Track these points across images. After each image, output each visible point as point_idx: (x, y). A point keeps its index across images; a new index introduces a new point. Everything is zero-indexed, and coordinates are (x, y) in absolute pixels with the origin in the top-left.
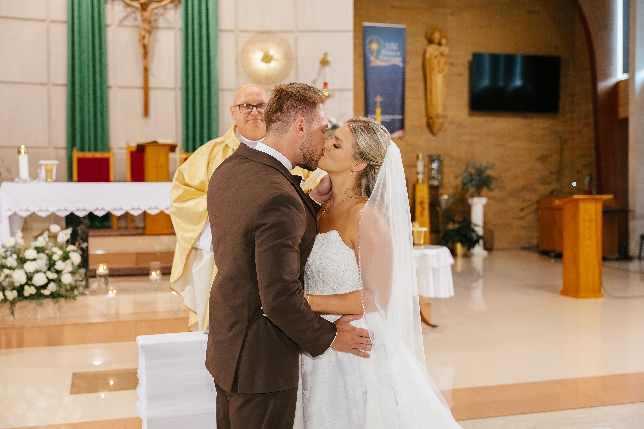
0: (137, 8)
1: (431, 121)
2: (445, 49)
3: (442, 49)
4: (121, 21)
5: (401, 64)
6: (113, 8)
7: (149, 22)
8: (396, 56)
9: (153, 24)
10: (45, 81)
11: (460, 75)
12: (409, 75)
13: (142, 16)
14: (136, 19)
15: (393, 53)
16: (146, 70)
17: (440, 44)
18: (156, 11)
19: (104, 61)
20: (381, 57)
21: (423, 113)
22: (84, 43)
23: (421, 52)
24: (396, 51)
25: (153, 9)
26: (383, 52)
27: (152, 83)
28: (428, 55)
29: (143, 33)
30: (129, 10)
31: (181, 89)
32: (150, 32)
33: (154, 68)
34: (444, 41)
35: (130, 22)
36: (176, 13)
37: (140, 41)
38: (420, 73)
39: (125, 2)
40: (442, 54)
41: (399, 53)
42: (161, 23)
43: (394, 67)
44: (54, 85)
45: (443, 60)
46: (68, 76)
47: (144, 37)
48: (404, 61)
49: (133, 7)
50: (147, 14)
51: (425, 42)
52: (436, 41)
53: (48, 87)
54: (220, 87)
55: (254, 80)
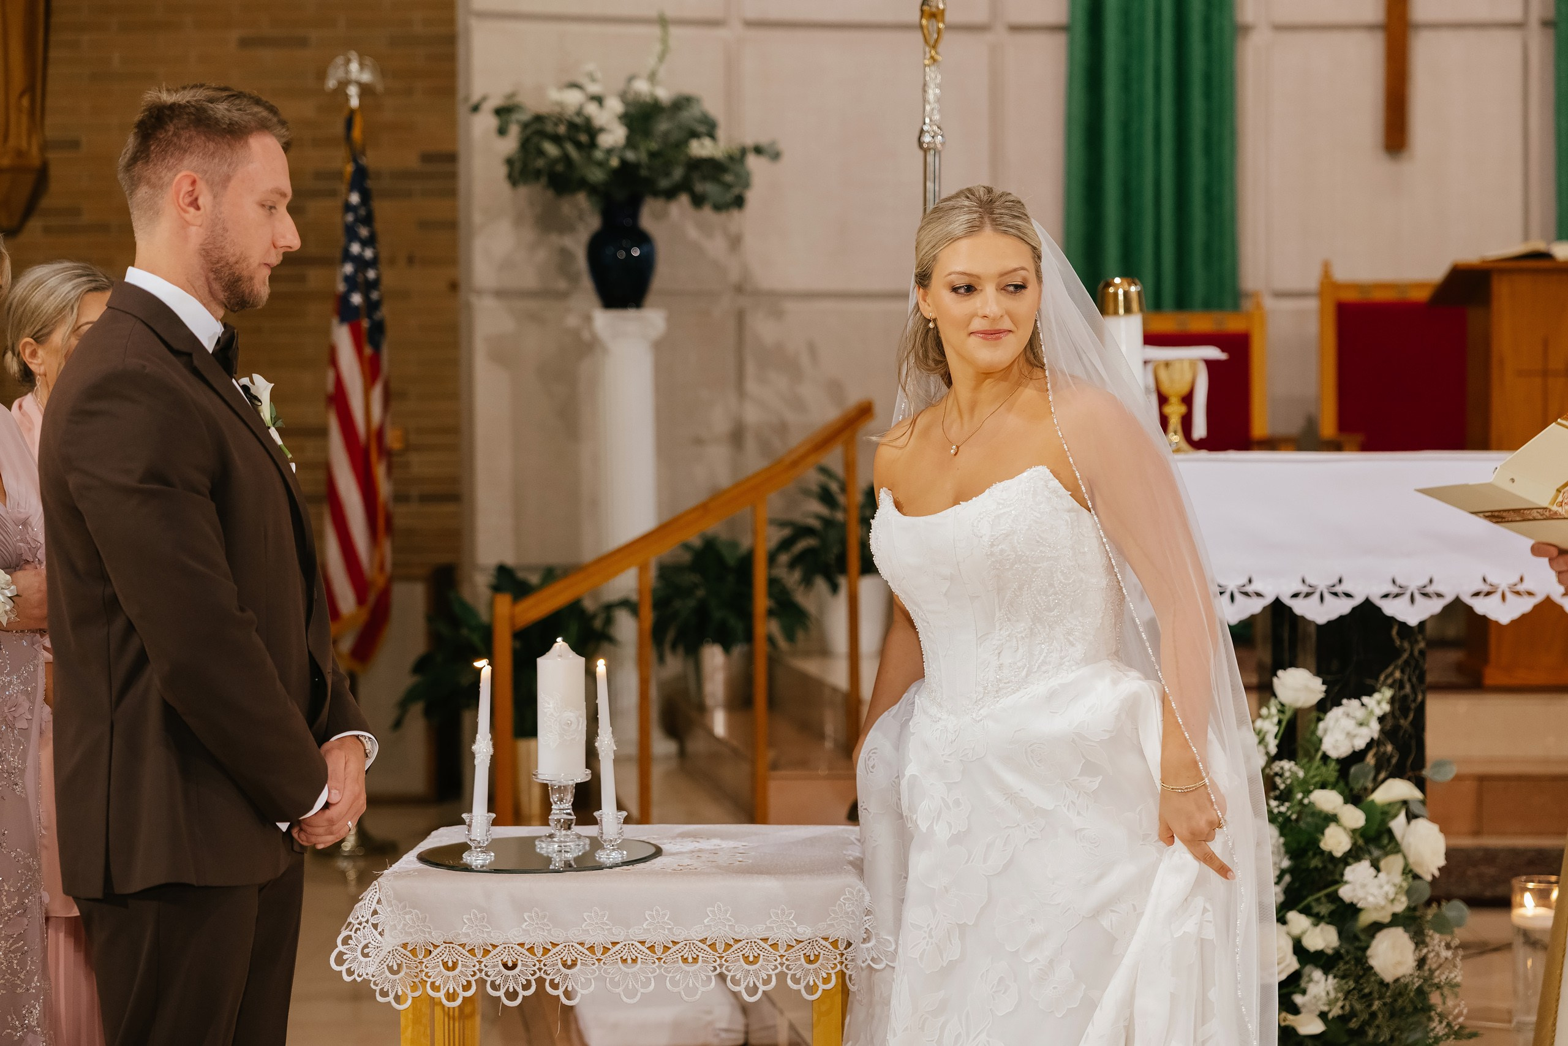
27: (1424, 2)
31: (1548, 23)
44: (1017, 28)
53: (988, 37)
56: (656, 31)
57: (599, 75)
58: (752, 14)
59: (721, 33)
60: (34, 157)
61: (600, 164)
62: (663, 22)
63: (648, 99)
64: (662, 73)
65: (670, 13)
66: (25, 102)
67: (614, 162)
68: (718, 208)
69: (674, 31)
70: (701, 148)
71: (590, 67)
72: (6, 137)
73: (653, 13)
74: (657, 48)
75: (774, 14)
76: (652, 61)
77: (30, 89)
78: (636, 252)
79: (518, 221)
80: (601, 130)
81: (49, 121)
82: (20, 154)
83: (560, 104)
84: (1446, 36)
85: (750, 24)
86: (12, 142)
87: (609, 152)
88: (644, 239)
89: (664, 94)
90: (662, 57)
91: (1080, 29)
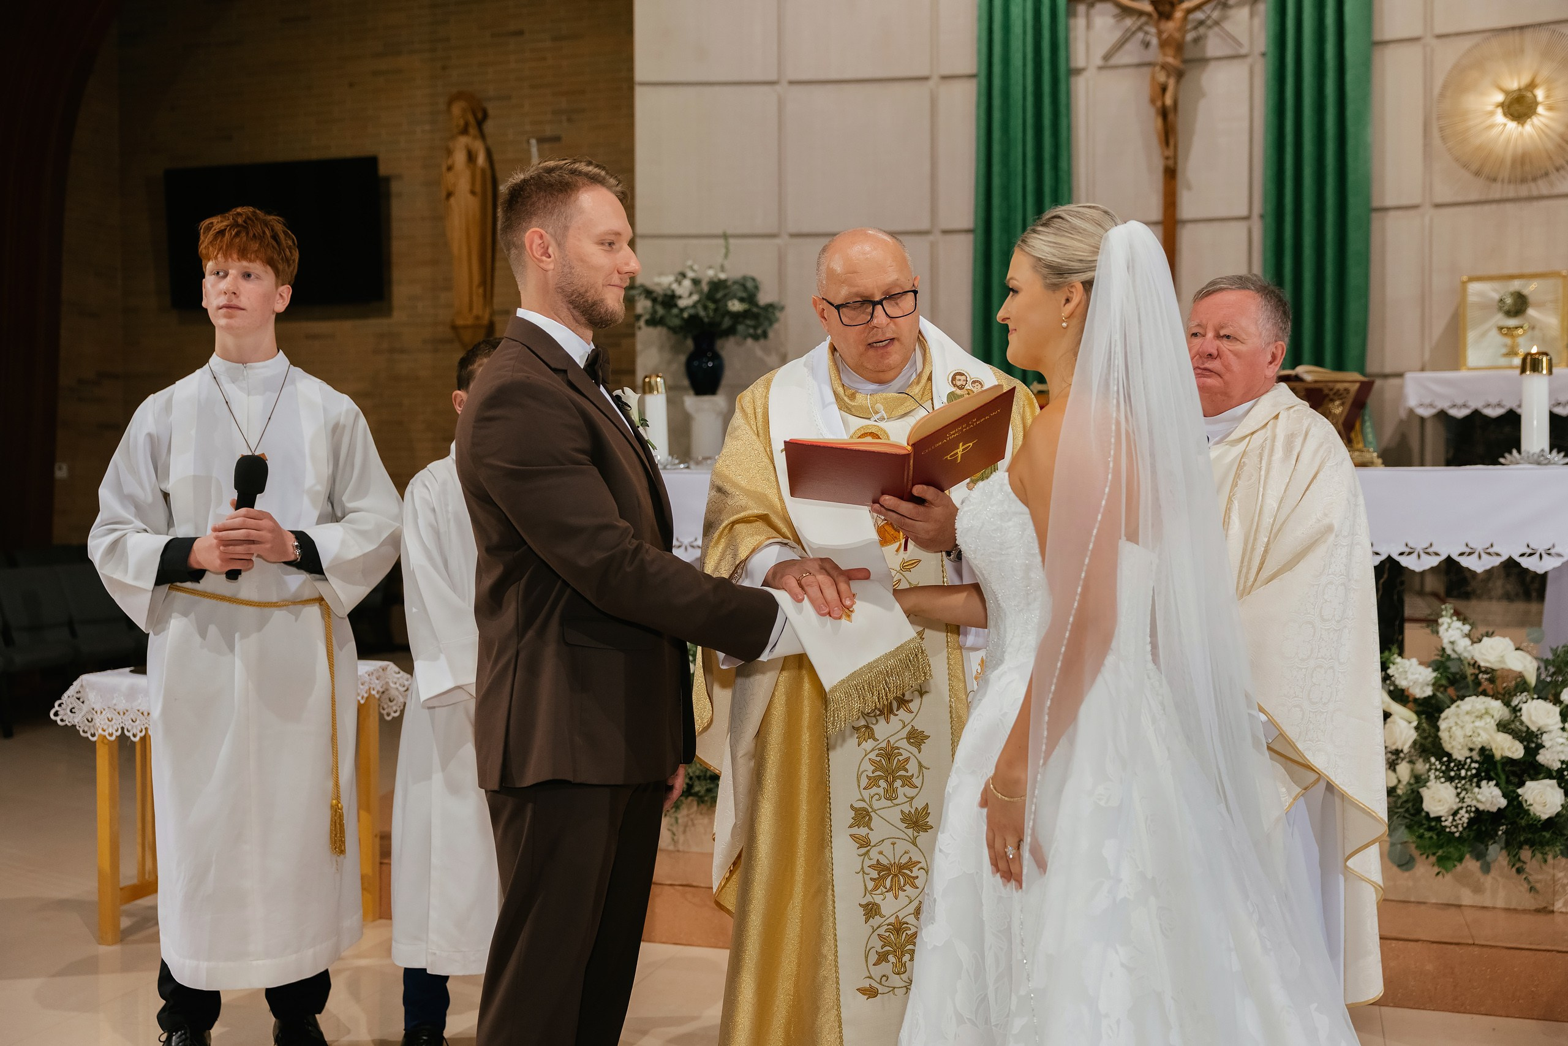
0: (1149, 15)
4: (1107, 57)
6: (1089, 26)
7: (1179, 48)
9: (1189, 54)
10: (925, 225)
13: (1160, 33)
14: (1147, 45)
16: (1171, 174)
18: (1199, 15)
19: (1063, 164)
22: (1016, 123)
25: (1189, 11)
27: (1187, 208)
29: (1162, 77)
30: (1129, 22)
31: (1262, 217)
32: (1180, 75)
33: (1194, 168)
35: (1131, 54)
36: (1252, 15)
37: (1153, 101)
39: (1119, 6)
42: (1214, 46)
44: (945, 232)
46: (976, 206)
47: (1164, 89)
49: (1141, 13)
50: (1170, 26)
53: (931, 238)
54: (1376, 203)
55: (1477, 174)
56: (722, 241)
57: (696, 267)
58: (793, 229)
59: (777, 241)
60: (485, 321)
61: (677, 316)
62: (725, 236)
63: (716, 280)
64: (727, 264)
65: (729, 232)
66: (481, 291)
67: (686, 315)
68: (756, 338)
69: (732, 241)
70: (735, 306)
71: (689, 263)
72: (471, 309)
73: (720, 231)
74: (723, 251)
75: (805, 229)
76: (719, 259)
77: (483, 283)
78: (710, 364)
79: (661, 348)
80: (680, 297)
81: (496, 300)
82: (477, 318)
83: (659, 284)
84: (1201, 226)
85: (793, 236)
86: (475, 312)
87: (682, 310)
88: (716, 357)
89: (723, 276)
90: (726, 256)
91: (980, 231)
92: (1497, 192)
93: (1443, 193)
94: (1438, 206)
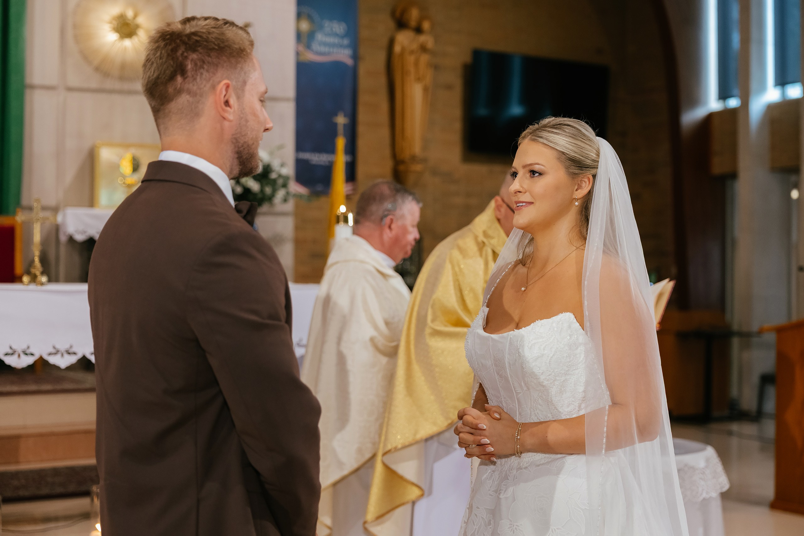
1: (402, 168)
2: (427, 39)
3: (422, 38)
5: (349, 62)
8: (341, 46)
11: (449, 87)
12: (364, 82)
15: (336, 40)
17: (418, 30)
20: (316, 46)
21: (387, 152)
23: (384, 42)
24: (343, 37)
26: (319, 37)
28: (397, 49)
34: (426, 25)
38: (383, 80)
40: (423, 49)
41: (346, 42)
43: (338, 65)
45: (424, 58)
48: (356, 57)
51: (391, 24)
52: (413, 23)
54: (28, 81)
55: (97, 69)
92: (109, 84)
93: (73, 80)
94: (70, 89)
